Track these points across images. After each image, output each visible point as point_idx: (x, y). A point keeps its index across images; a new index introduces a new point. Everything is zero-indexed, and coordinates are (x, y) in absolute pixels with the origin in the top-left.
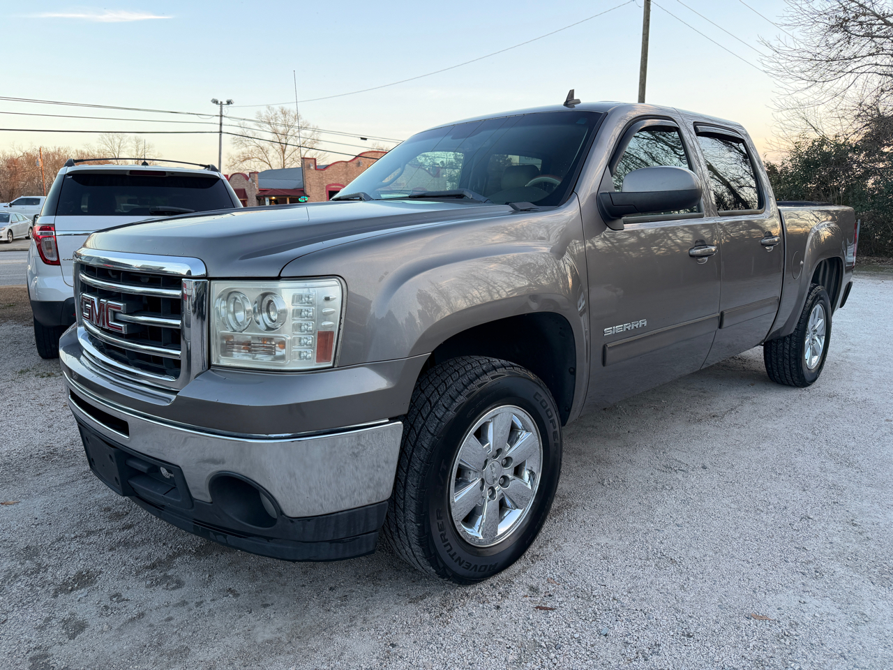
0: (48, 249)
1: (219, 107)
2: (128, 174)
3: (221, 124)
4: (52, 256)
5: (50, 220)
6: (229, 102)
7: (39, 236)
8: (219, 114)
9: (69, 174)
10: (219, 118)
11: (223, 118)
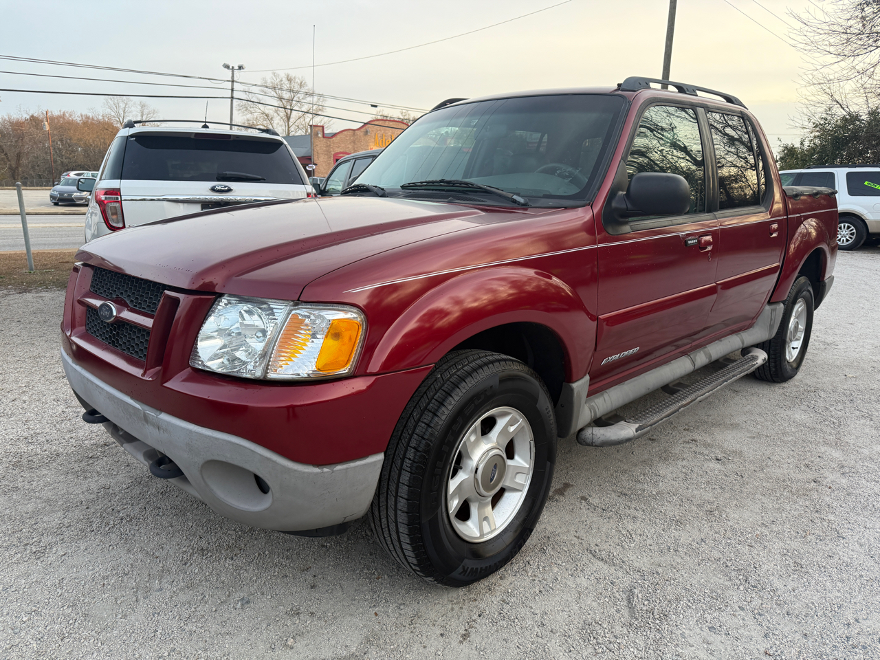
0: (113, 214)
1: (230, 72)
2: (193, 137)
3: (232, 90)
4: (118, 222)
5: (115, 184)
6: (240, 68)
7: (103, 201)
8: (230, 79)
9: (132, 136)
10: (230, 83)
11: (235, 84)
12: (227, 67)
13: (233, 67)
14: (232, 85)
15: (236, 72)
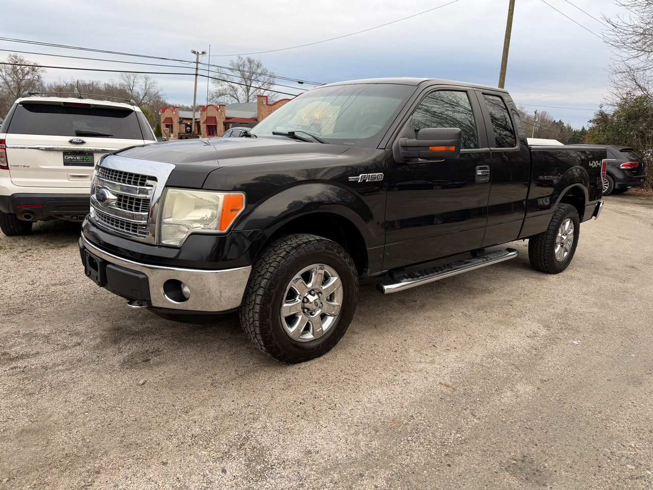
1: (196, 56)
2: (63, 105)
3: (197, 69)
4: (3, 163)
5: (3, 136)
6: (203, 53)
8: (196, 61)
9: (20, 103)
12: (194, 52)
13: (198, 52)
14: (197, 65)
15: (200, 56)
